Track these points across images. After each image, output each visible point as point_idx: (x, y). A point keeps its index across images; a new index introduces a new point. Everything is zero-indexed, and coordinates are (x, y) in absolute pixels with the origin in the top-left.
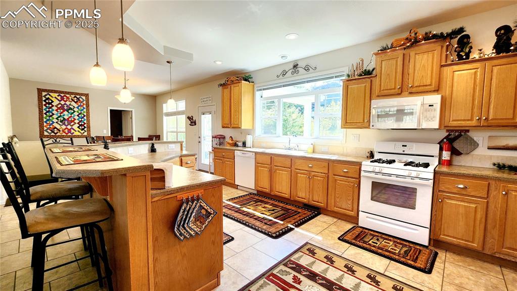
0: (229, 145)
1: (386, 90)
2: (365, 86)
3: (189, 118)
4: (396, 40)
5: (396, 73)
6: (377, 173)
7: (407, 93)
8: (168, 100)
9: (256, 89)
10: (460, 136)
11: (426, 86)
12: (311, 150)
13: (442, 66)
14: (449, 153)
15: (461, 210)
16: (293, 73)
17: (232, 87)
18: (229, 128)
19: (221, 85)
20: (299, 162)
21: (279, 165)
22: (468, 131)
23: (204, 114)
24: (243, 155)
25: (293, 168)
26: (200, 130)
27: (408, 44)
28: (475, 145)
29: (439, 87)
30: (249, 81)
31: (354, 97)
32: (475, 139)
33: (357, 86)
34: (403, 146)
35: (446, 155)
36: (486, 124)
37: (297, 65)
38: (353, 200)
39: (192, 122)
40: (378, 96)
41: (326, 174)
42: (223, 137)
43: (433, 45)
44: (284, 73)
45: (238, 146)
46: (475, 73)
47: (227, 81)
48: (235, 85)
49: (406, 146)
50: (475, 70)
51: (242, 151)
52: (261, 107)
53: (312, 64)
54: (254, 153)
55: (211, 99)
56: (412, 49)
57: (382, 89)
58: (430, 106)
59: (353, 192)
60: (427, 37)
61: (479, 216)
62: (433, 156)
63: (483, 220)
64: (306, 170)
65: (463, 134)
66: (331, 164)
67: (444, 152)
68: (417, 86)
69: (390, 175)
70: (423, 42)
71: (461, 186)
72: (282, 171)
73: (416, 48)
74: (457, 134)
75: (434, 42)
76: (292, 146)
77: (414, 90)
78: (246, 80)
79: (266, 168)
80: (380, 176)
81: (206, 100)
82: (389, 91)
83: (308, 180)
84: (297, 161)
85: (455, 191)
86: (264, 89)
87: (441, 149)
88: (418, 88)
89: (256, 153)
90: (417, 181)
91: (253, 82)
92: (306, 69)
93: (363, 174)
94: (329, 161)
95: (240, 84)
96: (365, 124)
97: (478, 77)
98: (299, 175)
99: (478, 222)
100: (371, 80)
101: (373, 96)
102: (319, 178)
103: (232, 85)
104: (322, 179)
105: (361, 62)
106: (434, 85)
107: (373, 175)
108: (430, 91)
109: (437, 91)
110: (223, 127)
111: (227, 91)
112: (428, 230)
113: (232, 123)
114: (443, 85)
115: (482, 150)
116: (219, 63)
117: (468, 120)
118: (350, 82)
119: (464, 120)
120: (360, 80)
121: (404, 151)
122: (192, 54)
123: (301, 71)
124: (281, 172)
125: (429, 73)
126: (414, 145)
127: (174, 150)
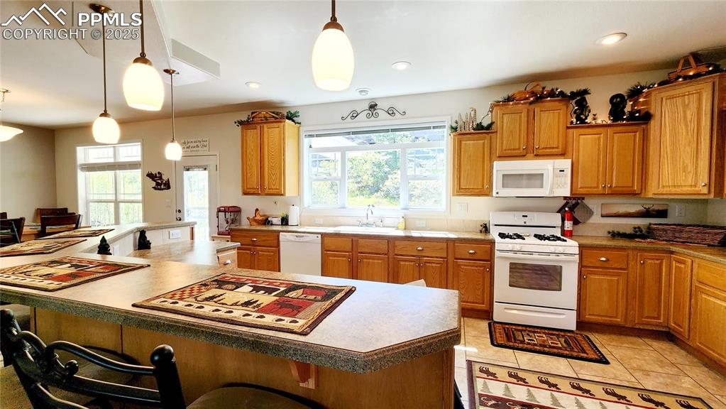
0: (255, 223)
1: (509, 150)
2: (484, 143)
3: (150, 175)
4: (520, 92)
5: (520, 130)
6: (515, 252)
7: (532, 155)
8: (167, 143)
9: (303, 134)
10: (577, 204)
11: (553, 148)
12: (402, 226)
13: (568, 128)
14: (572, 222)
15: (605, 285)
16: (368, 116)
17: (266, 129)
18: (258, 194)
19: (241, 123)
20: (400, 244)
21: (366, 250)
22: (583, 199)
23: (188, 170)
24: (297, 239)
25: (391, 254)
26: (180, 197)
27: (532, 99)
28: (590, 213)
29: (565, 151)
30: (293, 121)
31: (470, 157)
32: (590, 206)
33: (472, 142)
34: (523, 216)
35: (568, 225)
36: (610, 192)
37: (376, 105)
38: (484, 289)
39: (159, 182)
40: (499, 157)
41: (445, 258)
42: (237, 209)
43: (557, 103)
44: (354, 115)
45: (272, 224)
46: (599, 138)
47: (253, 118)
48: (271, 125)
49: (526, 216)
50: (598, 136)
51: (296, 232)
52: (310, 162)
53: (400, 106)
54: (320, 236)
55: (207, 143)
56: (536, 105)
57: (504, 148)
58: (561, 171)
59: (484, 278)
60: (552, 94)
61: (621, 288)
62: (555, 227)
63: (625, 292)
64: (413, 256)
65: (579, 201)
66: (451, 245)
67: (566, 222)
68: (543, 148)
69: (531, 253)
70: (549, 99)
71: (603, 259)
72: (374, 259)
73: (540, 104)
74: (574, 201)
75: (559, 100)
76: (371, 220)
77: (540, 152)
78: (289, 118)
79: (344, 256)
80: (519, 255)
81: (195, 145)
82: (512, 151)
83: (418, 269)
84: (397, 243)
85: (598, 265)
86: (317, 136)
87: (563, 220)
88: (544, 150)
89: (323, 235)
90: (562, 257)
91: (300, 123)
92: (391, 112)
93: (497, 254)
94: (448, 240)
95: (282, 124)
96: (485, 191)
97: (602, 143)
98: (402, 263)
99: (620, 295)
100: (491, 137)
101: (494, 157)
102: (433, 265)
103: (265, 125)
104: (439, 265)
105: (473, 113)
106: (560, 147)
107: (511, 255)
108: (557, 155)
109: (563, 155)
110: (245, 193)
111: (252, 134)
112: (575, 313)
113: (266, 186)
114: (570, 149)
115: (596, 219)
116: (253, 86)
117: (594, 188)
118: (462, 136)
119: (591, 187)
120: (476, 136)
121: (525, 223)
122: (219, 65)
123: (383, 115)
124: (371, 261)
125: (556, 133)
126: (535, 215)
127: (179, 240)
